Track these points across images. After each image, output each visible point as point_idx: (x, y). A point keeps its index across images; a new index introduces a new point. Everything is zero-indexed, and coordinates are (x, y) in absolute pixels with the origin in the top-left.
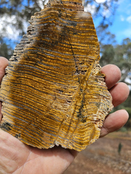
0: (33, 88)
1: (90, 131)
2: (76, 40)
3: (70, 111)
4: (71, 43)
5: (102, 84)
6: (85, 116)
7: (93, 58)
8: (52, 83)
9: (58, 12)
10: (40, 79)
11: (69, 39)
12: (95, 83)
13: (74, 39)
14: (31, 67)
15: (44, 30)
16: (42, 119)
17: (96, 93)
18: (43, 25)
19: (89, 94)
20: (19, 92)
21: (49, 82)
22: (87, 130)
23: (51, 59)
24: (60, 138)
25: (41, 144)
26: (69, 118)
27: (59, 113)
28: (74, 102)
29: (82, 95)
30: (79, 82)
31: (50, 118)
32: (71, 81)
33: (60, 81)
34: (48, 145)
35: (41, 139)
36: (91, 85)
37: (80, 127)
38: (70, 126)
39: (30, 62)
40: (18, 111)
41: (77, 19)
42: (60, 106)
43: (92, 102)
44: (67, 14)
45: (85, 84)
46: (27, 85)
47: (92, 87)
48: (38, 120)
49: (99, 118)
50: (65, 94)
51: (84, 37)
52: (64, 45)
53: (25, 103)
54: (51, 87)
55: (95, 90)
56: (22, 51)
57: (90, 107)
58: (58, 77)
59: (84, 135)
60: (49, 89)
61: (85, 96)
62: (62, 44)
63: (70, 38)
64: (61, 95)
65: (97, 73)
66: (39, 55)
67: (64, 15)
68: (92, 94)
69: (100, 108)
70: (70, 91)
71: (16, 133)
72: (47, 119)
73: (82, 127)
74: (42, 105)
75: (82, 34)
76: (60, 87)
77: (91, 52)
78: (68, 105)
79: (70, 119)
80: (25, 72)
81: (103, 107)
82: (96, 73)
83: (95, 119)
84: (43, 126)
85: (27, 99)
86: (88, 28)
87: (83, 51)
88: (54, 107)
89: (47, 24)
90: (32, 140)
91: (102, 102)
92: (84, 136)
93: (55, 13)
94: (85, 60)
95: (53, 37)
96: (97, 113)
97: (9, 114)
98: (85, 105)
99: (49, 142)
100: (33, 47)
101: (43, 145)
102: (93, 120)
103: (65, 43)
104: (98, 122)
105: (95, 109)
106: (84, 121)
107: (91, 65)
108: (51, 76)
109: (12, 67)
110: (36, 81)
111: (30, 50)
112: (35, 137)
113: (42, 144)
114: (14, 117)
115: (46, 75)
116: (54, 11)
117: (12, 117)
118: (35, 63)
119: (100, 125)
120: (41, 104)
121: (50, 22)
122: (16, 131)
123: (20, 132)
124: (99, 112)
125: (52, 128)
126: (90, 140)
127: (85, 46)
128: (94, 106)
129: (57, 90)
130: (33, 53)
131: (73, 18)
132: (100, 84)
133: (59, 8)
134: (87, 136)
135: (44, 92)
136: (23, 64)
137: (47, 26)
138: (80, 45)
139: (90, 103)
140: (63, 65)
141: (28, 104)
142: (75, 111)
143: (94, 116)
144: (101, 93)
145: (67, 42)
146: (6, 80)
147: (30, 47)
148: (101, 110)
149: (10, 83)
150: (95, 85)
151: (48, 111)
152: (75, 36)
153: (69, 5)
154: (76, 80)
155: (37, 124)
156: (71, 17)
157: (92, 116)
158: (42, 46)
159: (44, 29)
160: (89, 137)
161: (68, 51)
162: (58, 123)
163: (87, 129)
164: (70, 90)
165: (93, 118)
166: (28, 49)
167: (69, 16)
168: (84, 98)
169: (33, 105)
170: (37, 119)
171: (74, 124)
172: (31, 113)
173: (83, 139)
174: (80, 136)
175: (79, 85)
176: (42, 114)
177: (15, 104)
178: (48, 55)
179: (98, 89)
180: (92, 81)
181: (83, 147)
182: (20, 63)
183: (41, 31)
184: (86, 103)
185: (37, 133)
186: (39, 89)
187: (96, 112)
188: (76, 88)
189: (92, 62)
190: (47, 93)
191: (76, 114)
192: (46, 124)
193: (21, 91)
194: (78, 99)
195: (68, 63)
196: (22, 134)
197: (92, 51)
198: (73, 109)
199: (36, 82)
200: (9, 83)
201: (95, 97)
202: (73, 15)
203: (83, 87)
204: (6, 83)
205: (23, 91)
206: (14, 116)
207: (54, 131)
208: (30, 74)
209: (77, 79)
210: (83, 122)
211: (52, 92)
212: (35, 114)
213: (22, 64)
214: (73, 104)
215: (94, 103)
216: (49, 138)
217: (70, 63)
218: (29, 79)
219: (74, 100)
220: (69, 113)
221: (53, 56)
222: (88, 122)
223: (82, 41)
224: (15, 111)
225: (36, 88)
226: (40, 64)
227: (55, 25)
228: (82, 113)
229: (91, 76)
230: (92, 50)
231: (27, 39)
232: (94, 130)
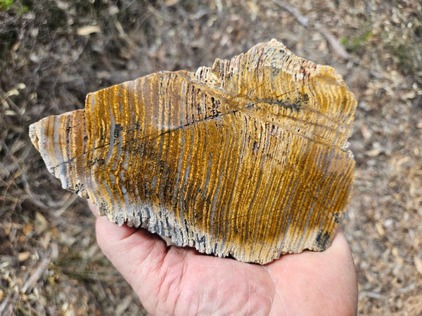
0: (252, 201)
1: (322, 85)
2: (151, 123)
3: (290, 126)
4: (159, 134)
5: (235, 65)
6: (297, 96)
7: (186, 85)
8: (241, 166)
9: (94, 167)
10: (236, 188)
11: (150, 138)
12: (235, 80)
13: (150, 128)
14: (214, 209)
15: (137, 191)
16: (306, 178)
17: (254, 77)
18: (126, 196)
19: (257, 91)
20: (261, 226)
21: (240, 170)
22: (321, 91)
23: (195, 170)
24: (336, 142)
25: (348, 175)
26: (302, 127)
27: (294, 146)
28: (273, 120)
29: (259, 105)
30: (234, 112)
31: (304, 162)
32: (234, 129)
33: (236, 150)
34: (349, 163)
35: (340, 176)
36: (239, 87)
37: (316, 105)
38: (316, 125)
39: (204, 212)
40: (295, 223)
41: (106, 124)
42: (282, 146)
43: (272, 85)
44: (96, 146)
45: (237, 99)
46: (249, 211)
47: (244, 86)
48: (309, 185)
49: (298, 68)
50: (259, 137)
51: (144, 108)
52: (164, 147)
53: (280, 212)
54: (249, 167)
55: (249, 78)
56: (184, 230)
57: (280, 87)
58: (230, 154)
59: (329, 97)
60: (252, 169)
61: (260, 98)
62: (164, 153)
63: (148, 136)
64: (262, 146)
65: (214, 76)
66: (189, 195)
67: (100, 153)
68: (257, 85)
69: (280, 67)
70: (254, 129)
71: (333, 221)
72: (305, 168)
73: (316, 100)
74: (283, 179)
75: (137, 112)
76: (248, 149)
77: (173, 90)
78: (279, 130)
79: (303, 124)
80: (224, 219)
81: (278, 61)
82: (216, 78)
83: (302, 75)
84: (318, 174)
85: (273, 209)
86: (123, 100)
87: (172, 107)
88: (284, 157)
89: (123, 187)
90: (342, 192)
91: (269, 64)
92: (332, 97)
93: (96, 172)
94: (190, 102)
95: (150, 172)
96: (290, 72)
97: (302, 238)
98: (277, 97)
99: (344, 160)
100: (175, 210)
101: (351, 170)
102: (303, 80)
103: (161, 145)
104: (307, 69)
105: (283, 77)
106: (306, 97)
107: (199, 90)
108: (228, 168)
109: (216, 245)
110: (240, 197)
111: (180, 216)
112: (337, 187)
113: (347, 172)
114: (306, 228)
115: (226, 178)
116: (93, 176)
117: (306, 232)
118: (206, 202)
119: (311, 66)
120: (280, 182)
121: (117, 182)
122: (329, 221)
123: (331, 214)
124: (288, 68)
125: (321, 158)
126: (337, 84)
127: (163, 104)
128: (277, 78)
129: (253, 154)
130: (187, 209)
131: (103, 134)
132: (236, 69)
133: (85, 164)
134: (331, 90)
135: (260, 179)
136: (209, 224)
137: (128, 187)
138: (160, 114)
139: (273, 88)
140: (205, 147)
141: (282, 206)
142: (289, 117)
143: (296, 79)
144: (254, 66)
145: (158, 143)
146: (242, 252)
147: (175, 215)
148: (285, 65)
149: (247, 243)
150: (238, 79)
151: (292, 167)
152: (143, 125)
153: (74, 145)
154: (232, 117)
155: (315, 185)
156: (102, 138)
157: (296, 83)
158: (171, 191)
159: (134, 191)
160: (333, 87)
161: (176, 139)
162: (311, 147)
163: (319, 92)
164: (251, 129)
165: (300, 80)
166: (179, 219)
167: (100, 142)
168: (265, 100)
169: (284, 196)
170: (307, 187)
171: (313, 117)
172: (297, 198)
173: (337, 98)
174: (332, 104)
175: (240, 111)
176: (298, 177)
177: (284, 230)
178: (187, 178)
179: (246, 73)
180: (231, 86)
181: (350, 97)
182: (208, 231)
183: (139, 198)
184: (274, 96)
185: (331, 183)
186: (254, 188)
187: (288, 76)
188: (248, 118)
189: (193, 87)
190: (261, 173)
191: (294, 114)
192: (314, 169)
193: (260, 222)
194: (268, 112)
195: (199, 136)
196: (334, 210)
197: (171, 88)
198: (286, 121)
199: (242, 196)
200: (247, 246)
201: (261, 78)
202: (98, 133)
203: (244, 104)
204: (248, 252)
205: (259, 218)
206: (304, 230)
207: (326, 154)
208: (228, 209)
209: (229, 115)
210: (308, 99)
211: (258, 163)
212: (299, 191)
213: (209, 227)
214: (277, 121)
215: (272, 80)
216: (339, 161)
217: (199, 133)
218: (237, 210)
219: (270, 119)
220: (293, 127)
221: (188, 168)
222: (307, 91)
223: (152, 111)
224: (295, 229)
225: (253, 195)
226: (207, 192)
227: (123, 171)
228: (291, 103)
229: (221, 88)
230: (169, 89)
231: (160, 224)
232: (320, 77)
